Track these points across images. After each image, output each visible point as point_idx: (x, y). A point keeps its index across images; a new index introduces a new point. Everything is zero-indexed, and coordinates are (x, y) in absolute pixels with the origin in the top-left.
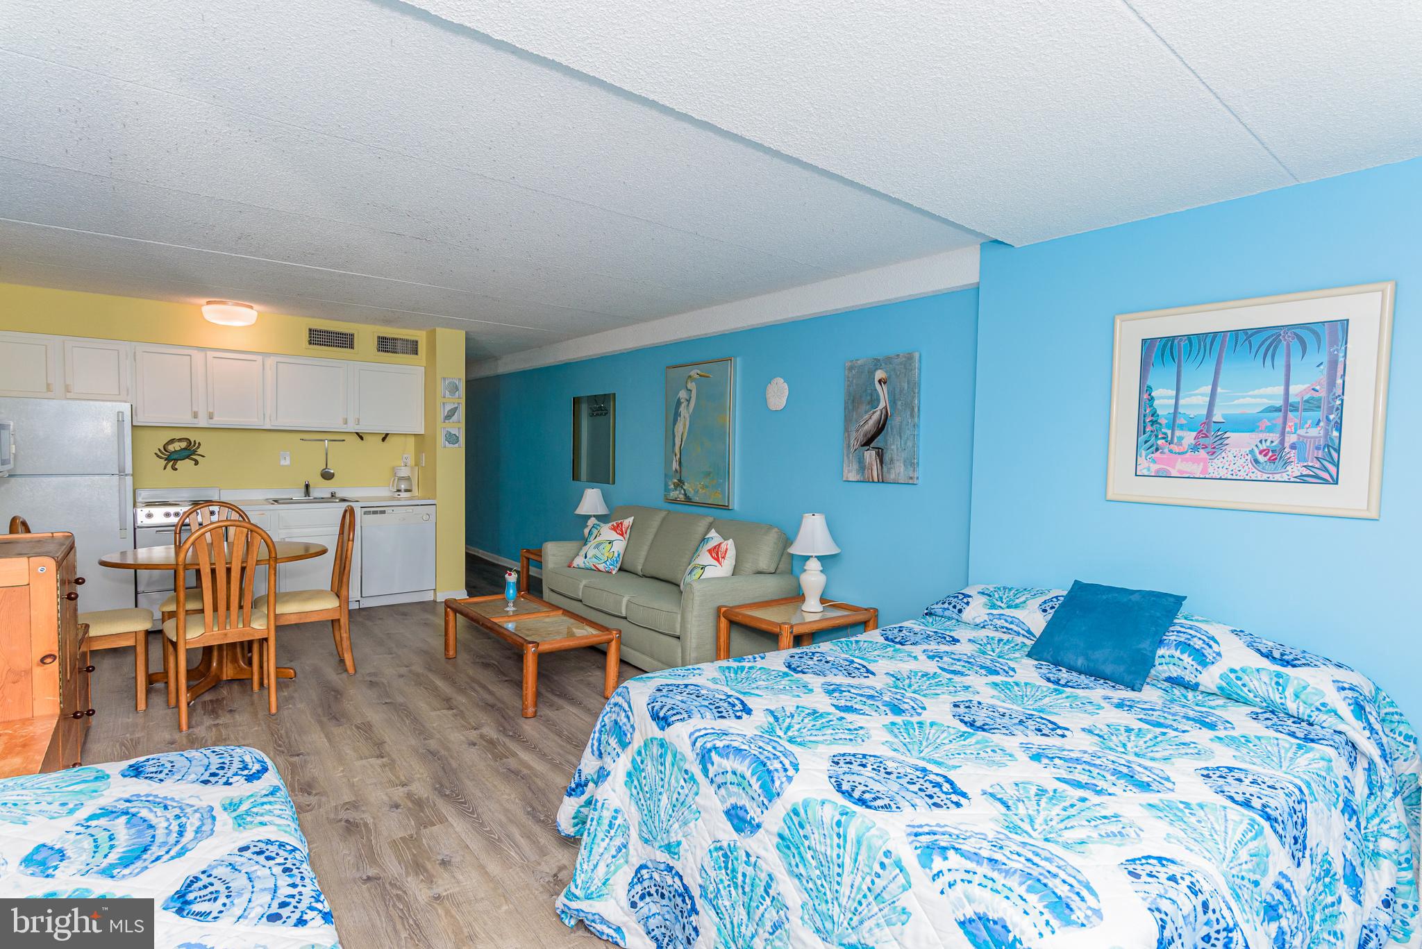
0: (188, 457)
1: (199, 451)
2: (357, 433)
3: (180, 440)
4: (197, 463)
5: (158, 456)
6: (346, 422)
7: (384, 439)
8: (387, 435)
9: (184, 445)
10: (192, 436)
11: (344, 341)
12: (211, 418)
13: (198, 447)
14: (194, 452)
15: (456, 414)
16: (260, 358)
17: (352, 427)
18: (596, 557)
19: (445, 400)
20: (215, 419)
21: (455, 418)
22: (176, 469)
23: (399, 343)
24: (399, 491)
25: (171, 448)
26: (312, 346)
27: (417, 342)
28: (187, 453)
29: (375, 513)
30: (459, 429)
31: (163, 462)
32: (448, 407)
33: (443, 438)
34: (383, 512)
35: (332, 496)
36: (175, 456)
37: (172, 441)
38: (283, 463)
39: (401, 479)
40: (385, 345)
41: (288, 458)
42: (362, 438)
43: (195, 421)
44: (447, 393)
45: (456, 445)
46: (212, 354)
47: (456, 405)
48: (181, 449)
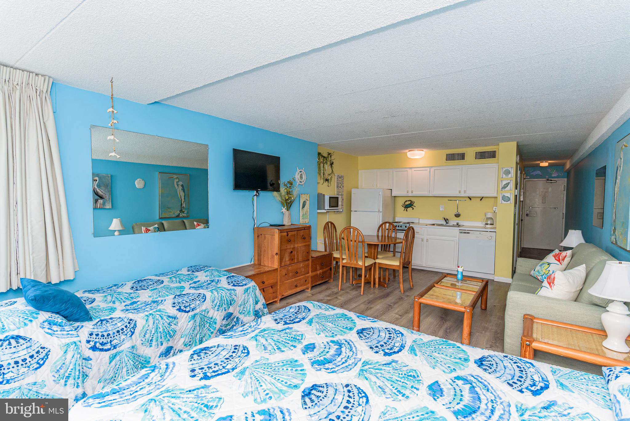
0: (410, 207)
1: (414, 205)
2: (469, 197)
3: (409, 201)
4: (413, 209)
5: (402, 206)
6: (460, 192)
7: (481, 200)
8: (483, 197)
9: (409, 202)
10: (412, 199)
11: (462, 156)
12: (412, 193)
13: (414, 203)
14: (412, 205)
15: (509, 186)
16: (428, 169)
17: (463, 195)
18: (538, 271)
19: (502, 179)
20: (414, 193)
21: (508, 188)
22: (407, 211)
23: (487, 154)
24: (487, 224)
25: (406, 203)
26: (447, 161)
27: (496, 152)
28: (410, 205)
29: (465, 233)
30: (511, 193)
31: (403, 208)
32: (504, 183)
33: (501, 199)
34: (469, 233)
35: (457, 224)
36: (407, 206)
37: (406, 201)
38: (441, 210)
39: (488, 219)
40: (482, 155)
41: (443, 208)
42: (471, 199)
43: (408, 194)
44: (504, 175)
45: (509, 202)
46: (413, 169)
47: (509, 181)
48: (409, 204)
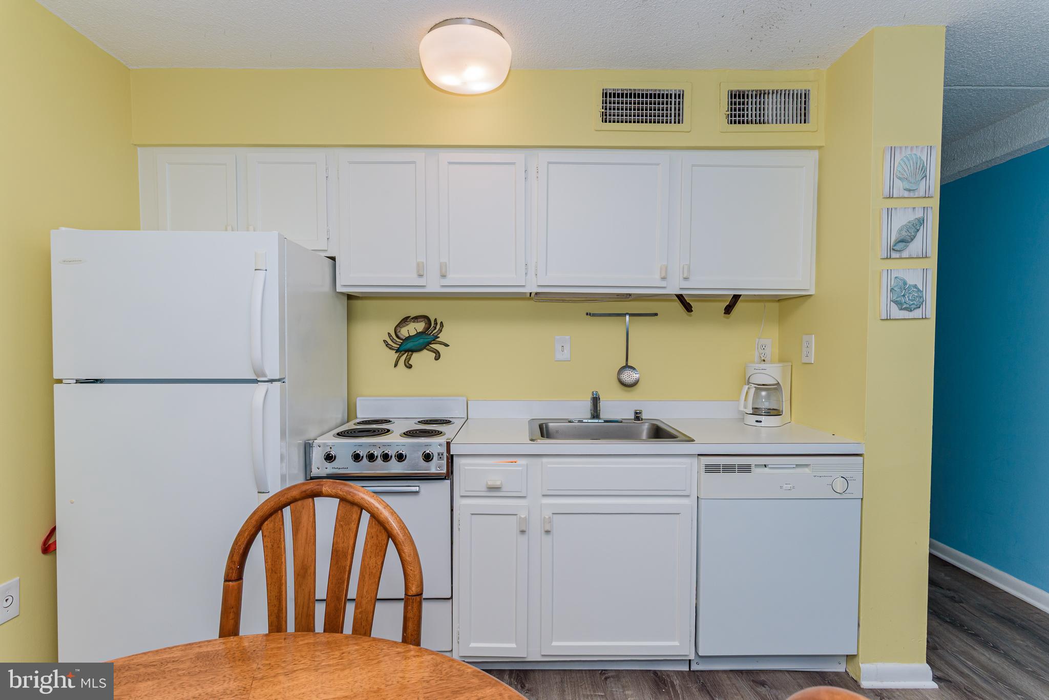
0: (427, 346)
1: (442, 337)
2: (680, 297)
3: (416, 319)
4: (438, 356)
5: (387, 345)
6: (664, 273)
7: (728, 310)
8: (736, 298)
9: (420, 326)
10: (431, 310)
12: (444, 276)
13: (440, 331)
14: (435, 339)
15: (920, 235)
16: (518, 157)
17: (673, 289)
19: (894, 201)
20: (449, 276)
21: (915, 247)
22: (410, 367)
23: (770, 103)
24: (757, 412)
25: (404, 332)
26: (607, 125)
27: (806, 95)
28: (423, 340)
29: (729, 469)
30: (925, 271)
31: (393, 355)
32: (901, 220)
33: (884, 297)
34: (746, 469)
36: (409, 345)
37: (405, 321)
38: (559, 356)
39: (761, 387)
41: (567, 347)
42: (688, 308)
43: (421, 282)
44: (898, 183)
45: (917, 313)
46: (446, 156)
47: (919, 214)
48: (419, 334)
